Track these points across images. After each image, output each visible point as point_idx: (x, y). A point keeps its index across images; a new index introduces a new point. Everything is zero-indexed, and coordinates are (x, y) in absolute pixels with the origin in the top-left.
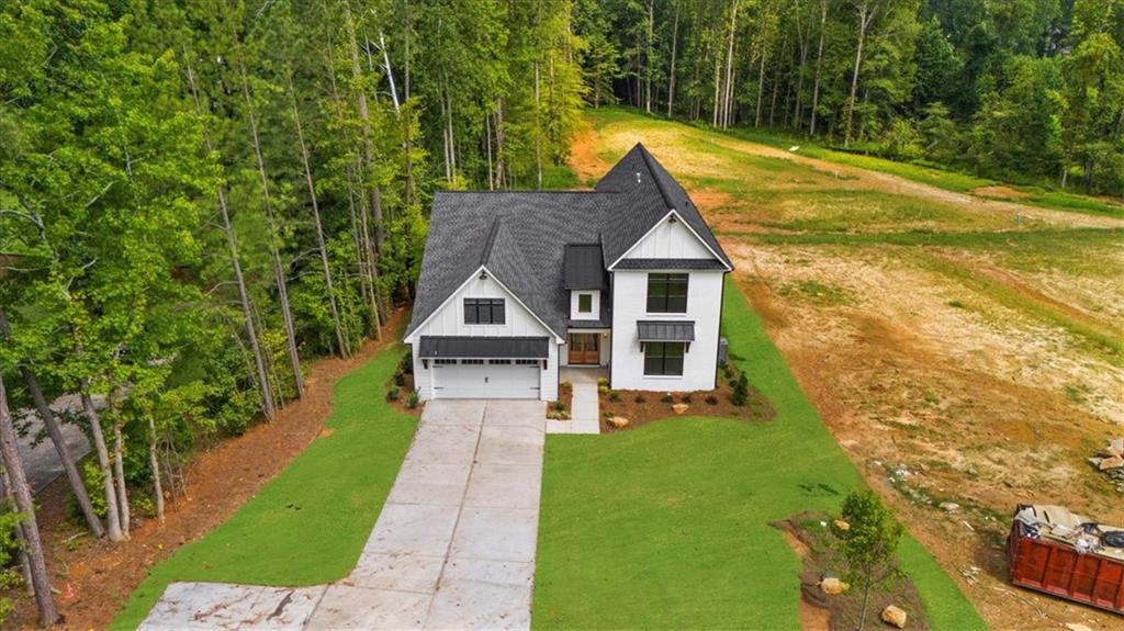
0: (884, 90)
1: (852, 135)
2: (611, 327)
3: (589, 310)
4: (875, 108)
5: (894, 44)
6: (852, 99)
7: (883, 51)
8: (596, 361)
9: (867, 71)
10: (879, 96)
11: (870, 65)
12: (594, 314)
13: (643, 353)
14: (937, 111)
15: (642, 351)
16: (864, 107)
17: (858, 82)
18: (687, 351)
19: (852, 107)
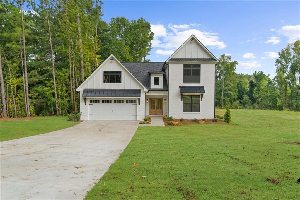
0: (230, 94)
1: (224, 106)
2: (168, 90)
3: (158, 84)
4: (229, 98)
5: (231, 83)
6: (223, 96)
7: (229, 85)
8: (161, 114)
9: (226, 89)
10: (229, 96)
11: (226, 88)
12: (160, 86)
13: (183, 101)
14: (246, 97)
15: (182, 100)
16: (226, 98)
17: (224, 92)
18: (202, 100)
19: (223, 98)
